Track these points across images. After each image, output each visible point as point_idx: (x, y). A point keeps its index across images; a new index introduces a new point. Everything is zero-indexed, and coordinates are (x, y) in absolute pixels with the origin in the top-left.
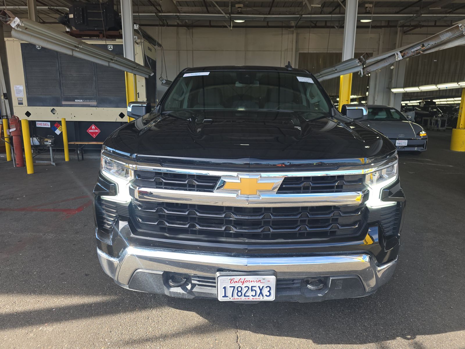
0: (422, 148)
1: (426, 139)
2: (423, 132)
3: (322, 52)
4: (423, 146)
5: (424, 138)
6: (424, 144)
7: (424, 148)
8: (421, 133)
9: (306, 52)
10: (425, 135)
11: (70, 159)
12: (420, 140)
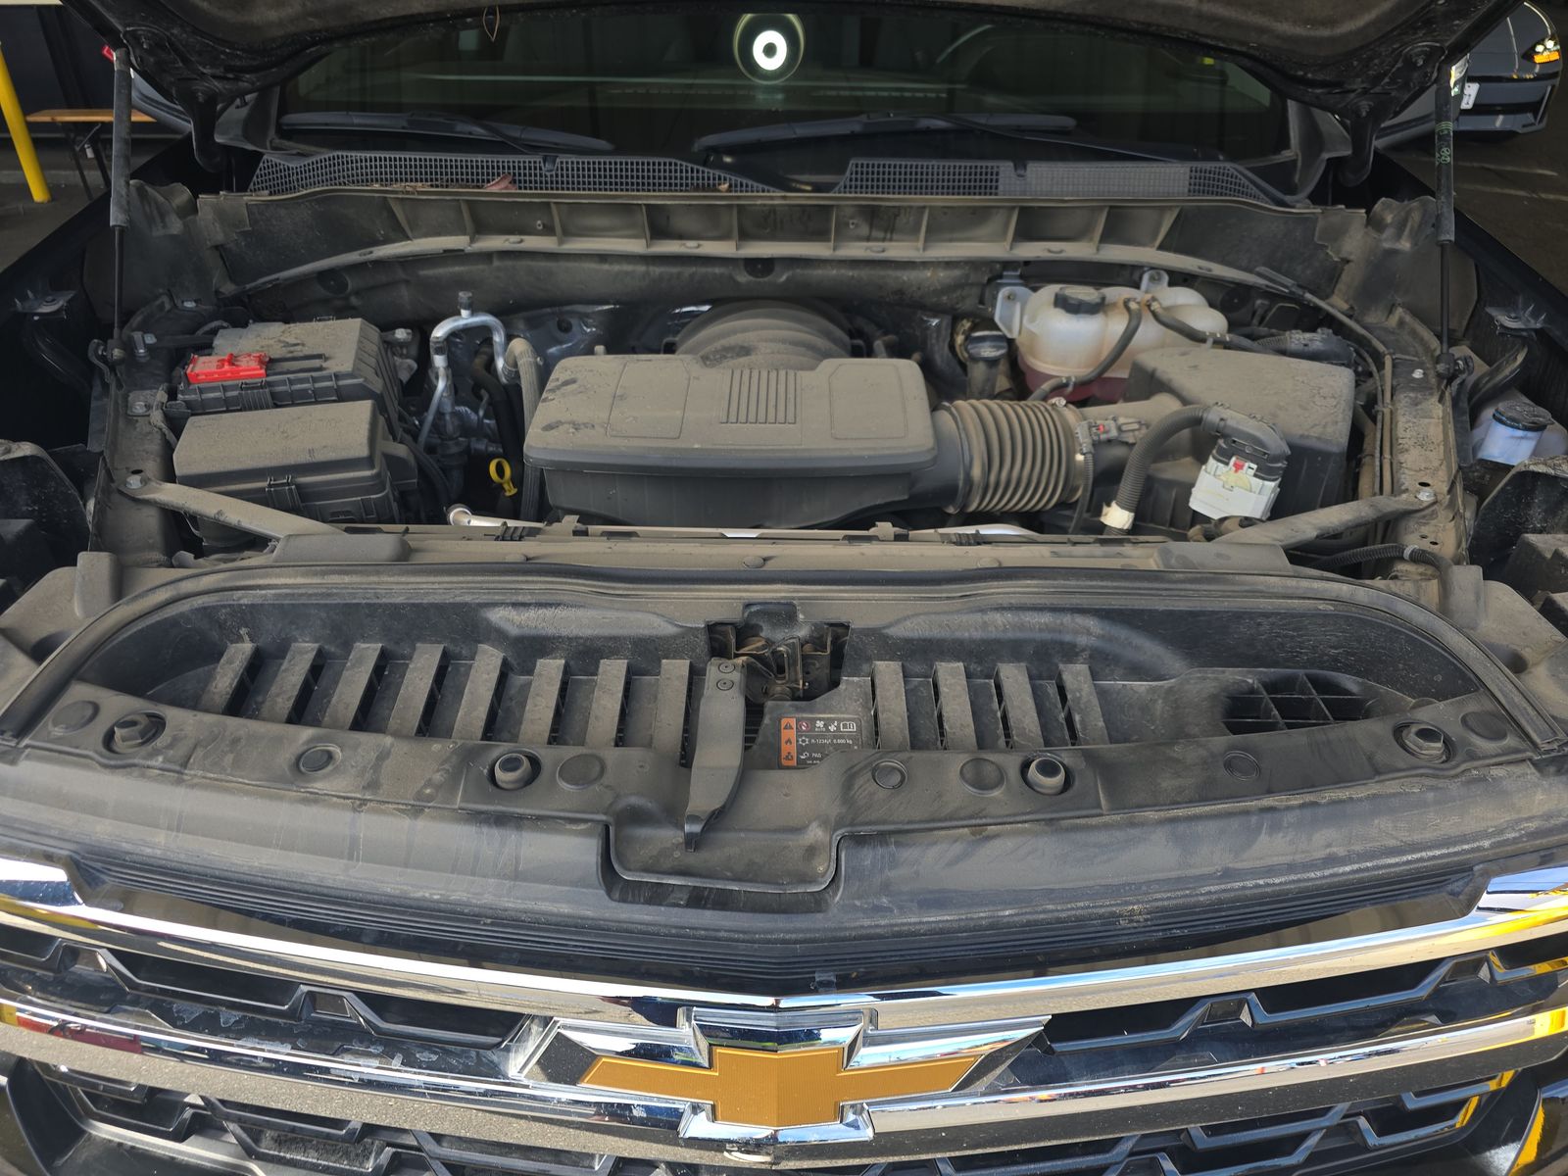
0: (1529, 117)
1: (1554, 75)
2: (1550, 44)
4: (1533, 107)
5: (1548, 73)
6: (1543, 98)
7: (1535, 118)
8: (1540, 48)
10: (1555, 56)
11: (53, 189)
12: (1526, 80)
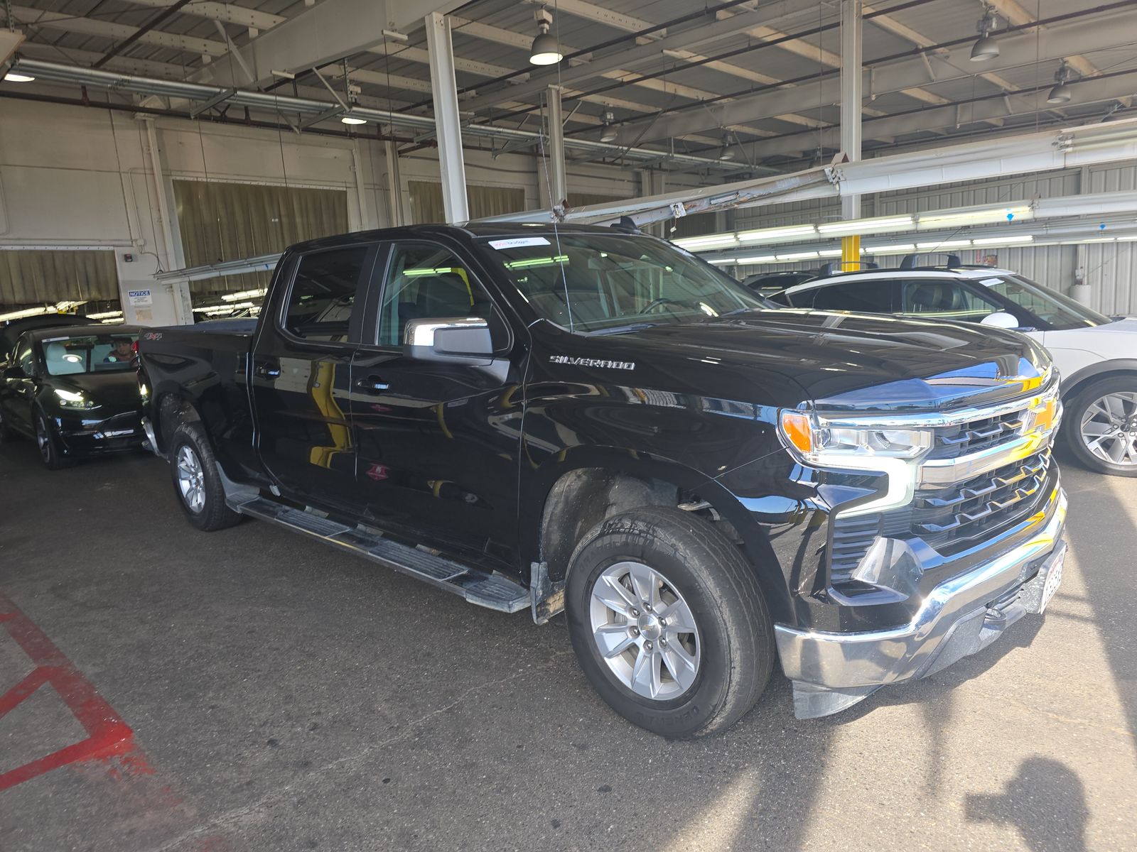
3: (233, 182)
9: (191, 179)
